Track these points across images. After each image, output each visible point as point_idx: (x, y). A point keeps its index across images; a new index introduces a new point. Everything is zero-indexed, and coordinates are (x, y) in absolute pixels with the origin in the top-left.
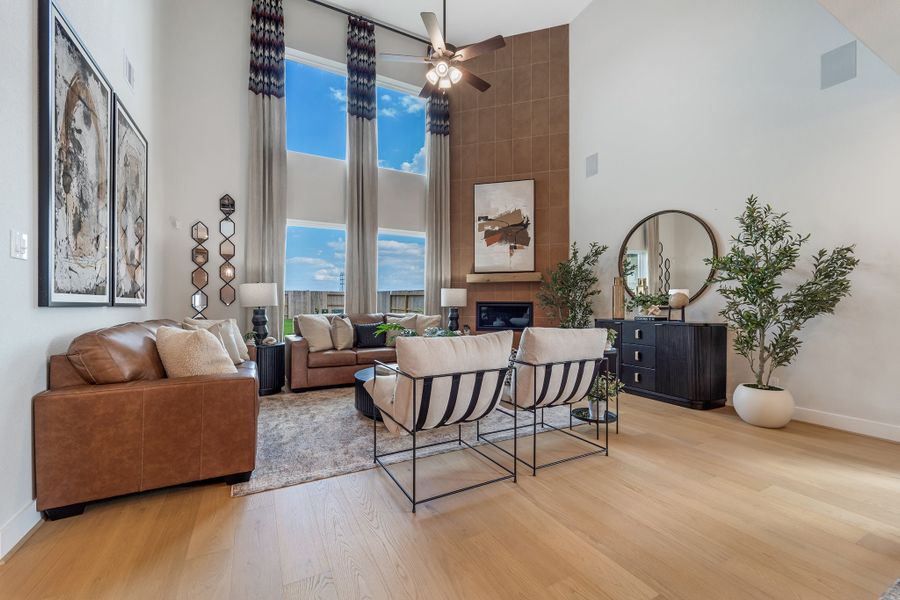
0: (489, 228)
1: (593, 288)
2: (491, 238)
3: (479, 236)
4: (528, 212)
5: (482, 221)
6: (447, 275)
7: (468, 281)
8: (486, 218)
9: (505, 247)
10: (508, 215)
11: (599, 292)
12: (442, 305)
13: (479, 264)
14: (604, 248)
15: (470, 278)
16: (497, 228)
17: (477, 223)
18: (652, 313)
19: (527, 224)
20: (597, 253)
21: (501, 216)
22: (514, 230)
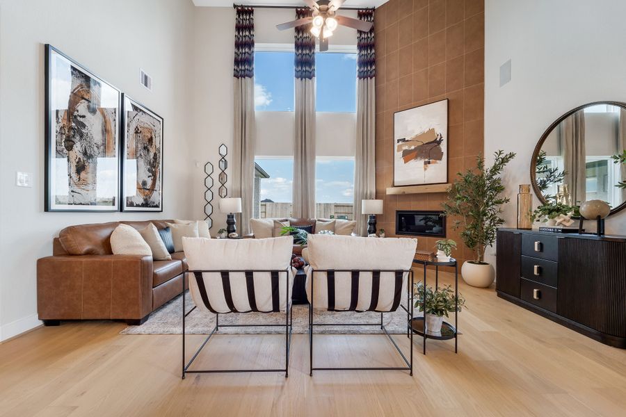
0: (406, 148)
1: (499, 196)
2: (407, 156)
3: (398, 155)
4: (441, 130)
5: (400, 143)
6: (372, 189)
7: (388, 193)
8: (404, 140)
9: (420, 163)
10: (423, 135)
11: (508, 200)
12: (363, 213)
13: (399, 179)
14: (512, 156)
15: (390, 191)
16: (413, 148)
17: (396, 145)
18: (560, 223)
19: (441, 140)
20: (504, 161)
21: (417, 136)
22: (428, 147)
